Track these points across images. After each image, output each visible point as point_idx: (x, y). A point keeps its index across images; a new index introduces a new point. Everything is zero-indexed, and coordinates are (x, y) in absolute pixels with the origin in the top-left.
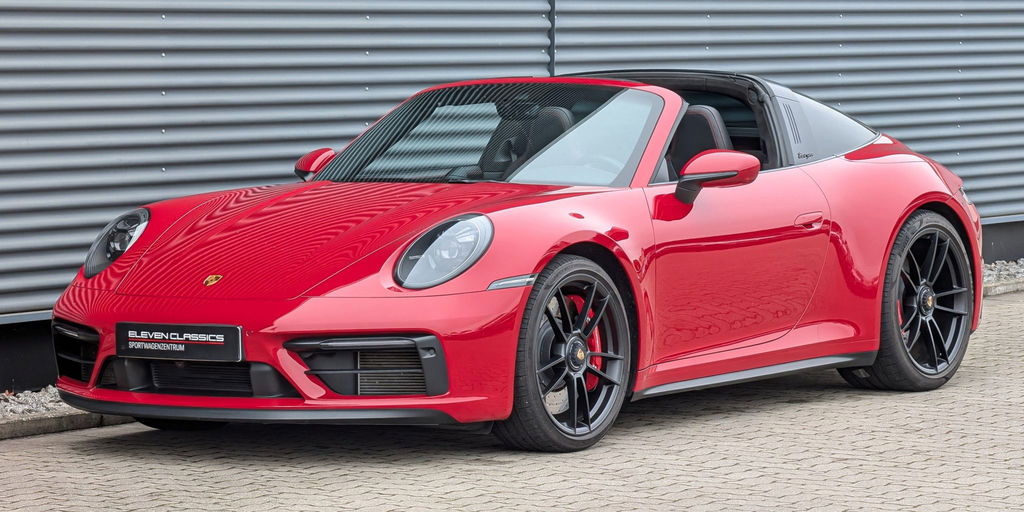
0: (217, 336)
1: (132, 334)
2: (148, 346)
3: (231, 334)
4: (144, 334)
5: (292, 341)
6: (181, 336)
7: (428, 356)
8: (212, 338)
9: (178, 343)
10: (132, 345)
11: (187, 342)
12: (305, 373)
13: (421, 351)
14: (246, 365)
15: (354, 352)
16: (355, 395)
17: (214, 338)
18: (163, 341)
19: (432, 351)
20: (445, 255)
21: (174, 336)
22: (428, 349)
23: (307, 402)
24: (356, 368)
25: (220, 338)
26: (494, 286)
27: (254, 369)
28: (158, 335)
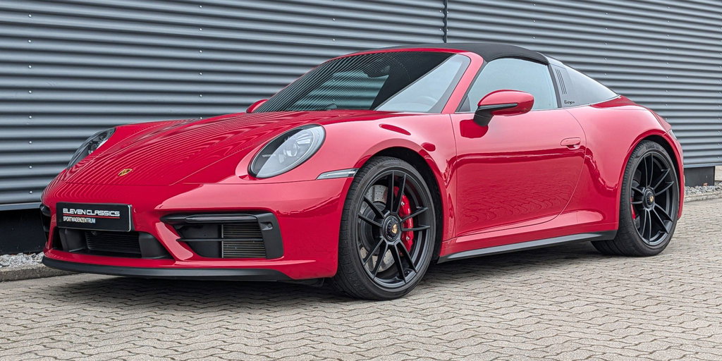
0: (115, 212)
1: (65, 211)
2: (74, 220)
3: (124, 211)
4: (72, 211)
5: (166, 215)
6: (93, 212)
7: (267, 228)
8: (112, 214)
9: (91, 217)
10: (65, 219)
11: (97, 217)
12: (177, 240)
13: (261, 225)
14: (135, 234)
15: (218, 225)
16: (219, 257)
17: (114, 214)
18: (83, 216)
19: (270, 225)
20: (289, 154)
21: (89, 212)
22: (267, 223)
23: (177, 263)
24: (220, 237)
25: (117, 214)
26: (322, 177)
27: (141, 237)
28: (80, 211)
